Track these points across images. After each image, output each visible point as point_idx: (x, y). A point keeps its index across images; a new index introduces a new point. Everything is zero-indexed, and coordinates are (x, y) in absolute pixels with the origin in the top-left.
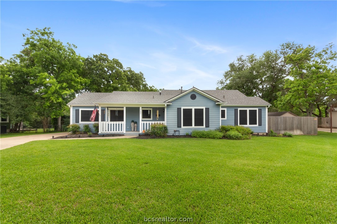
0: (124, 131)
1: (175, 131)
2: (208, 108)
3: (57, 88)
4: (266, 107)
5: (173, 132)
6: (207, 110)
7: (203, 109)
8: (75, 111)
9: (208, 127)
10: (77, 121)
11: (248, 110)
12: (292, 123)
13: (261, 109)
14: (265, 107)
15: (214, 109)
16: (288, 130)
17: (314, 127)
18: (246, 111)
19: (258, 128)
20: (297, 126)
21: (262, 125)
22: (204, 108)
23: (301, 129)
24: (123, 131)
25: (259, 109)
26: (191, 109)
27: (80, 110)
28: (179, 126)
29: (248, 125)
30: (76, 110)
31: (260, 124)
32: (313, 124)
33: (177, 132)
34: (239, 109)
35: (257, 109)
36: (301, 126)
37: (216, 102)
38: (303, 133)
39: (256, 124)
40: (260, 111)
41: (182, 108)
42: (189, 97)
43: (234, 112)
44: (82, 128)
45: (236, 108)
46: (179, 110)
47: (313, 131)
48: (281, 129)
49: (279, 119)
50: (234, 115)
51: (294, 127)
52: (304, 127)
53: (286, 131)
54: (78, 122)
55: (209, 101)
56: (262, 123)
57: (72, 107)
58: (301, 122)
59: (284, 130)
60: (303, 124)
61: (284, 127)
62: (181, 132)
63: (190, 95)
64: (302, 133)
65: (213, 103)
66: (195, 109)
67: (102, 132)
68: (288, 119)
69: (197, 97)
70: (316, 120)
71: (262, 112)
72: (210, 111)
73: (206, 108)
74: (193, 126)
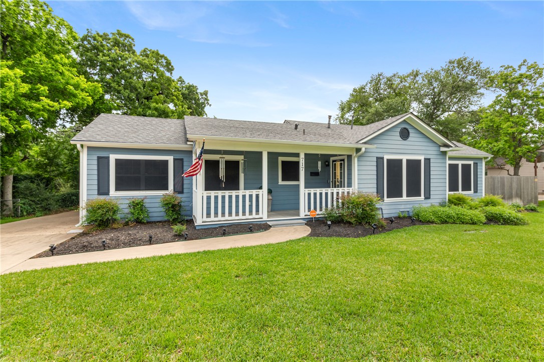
0: (264, 215)
2: (429, 159)
4: (483, 160)
6: (428, 161)
7: (420, 161)
8: (95, 162)
10: (103, 190)
12: (511, 187)
14: (481, 159)
15: (438, 161)
16: (506, 198)
18: (459, 166)
20: (517, 191)
22: (422, 158)
23: (521, 198)
24: (260, 216)
25: (474, 163)
26: (401, 161)
27: (113, 158)
29: (460, 191)
30: (99, 158)
31: (476, 191)
32: (533, 188)
36: (521, 193)
37: (440, 146)
39: (471, 190)
41: (386, 157)
42: (397, 134)
44: (124, 208)
51: (513, 193)
52: (524, 193)
54: (107, 193)
55: (430, 144)
56: (478, 188)
57: (85, 150)
60: (523, 188)
63: (399, 130)
65: (436, 148)
66: (408, 160)
67: (205, 219)
68: (505, 179)
69: (411, 135)
71: (478, 168)
72: (432, 165)
73: (425, 159)
74: (405, 197)
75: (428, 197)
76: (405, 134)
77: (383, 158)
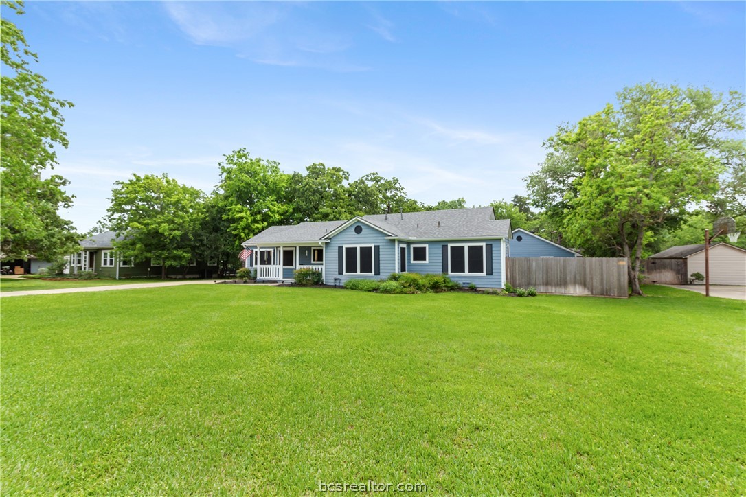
1: (336, 279)
2: (379, 246)
3: (249, 221)
5: (333, 281)
6: (377, 248)
7: (371, 248)
9: (379, 274)
11: (466, 245)
13: (491, 245)
14: (498, 240)
15: (387, 247)
17: (619, 280)
18: (463, 247)
19: (486, 280)
20: (575, 277)
21: (494, 274)
22: (372, 246)
23: (584, 285)
25: (486, 245)
26: (356, 248)
28: (340, 272)
29: (467, 273)
31: (490, 273)
32: (616, 274)
33: (338, 281)
34: (450, 245)
35: (484, 244)
36: (585, 278)
38: (590, 293)
39: (482, 272)
40: (489, 247)
41: (344, 246)
42: (353, 230)
43: (441, 249)
45: (444, 244)
46: (340, 248)
47: (616, 290)
48: (538, 282)
49: (534, 264)
50: (441, 255)
51: (568, 278)
52: (592, 278)
53: (549, 287)
55: (373, 232)
56: (494, 271)
58: (584, 269)
59: (543, 284)
60: (591, 273)
61: (544, 278)
62: (341, 281)
63: (354, 227)
64: (586, 292)
66: (361, 248)
69: (363, 230)
70: (624, 266)
71: (493, 249)
72: (381, 250)
73: (375, 246)
74: (359, 272)
75: (377, 273)
76: (358, 230)
77: (342, 247)
